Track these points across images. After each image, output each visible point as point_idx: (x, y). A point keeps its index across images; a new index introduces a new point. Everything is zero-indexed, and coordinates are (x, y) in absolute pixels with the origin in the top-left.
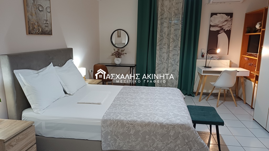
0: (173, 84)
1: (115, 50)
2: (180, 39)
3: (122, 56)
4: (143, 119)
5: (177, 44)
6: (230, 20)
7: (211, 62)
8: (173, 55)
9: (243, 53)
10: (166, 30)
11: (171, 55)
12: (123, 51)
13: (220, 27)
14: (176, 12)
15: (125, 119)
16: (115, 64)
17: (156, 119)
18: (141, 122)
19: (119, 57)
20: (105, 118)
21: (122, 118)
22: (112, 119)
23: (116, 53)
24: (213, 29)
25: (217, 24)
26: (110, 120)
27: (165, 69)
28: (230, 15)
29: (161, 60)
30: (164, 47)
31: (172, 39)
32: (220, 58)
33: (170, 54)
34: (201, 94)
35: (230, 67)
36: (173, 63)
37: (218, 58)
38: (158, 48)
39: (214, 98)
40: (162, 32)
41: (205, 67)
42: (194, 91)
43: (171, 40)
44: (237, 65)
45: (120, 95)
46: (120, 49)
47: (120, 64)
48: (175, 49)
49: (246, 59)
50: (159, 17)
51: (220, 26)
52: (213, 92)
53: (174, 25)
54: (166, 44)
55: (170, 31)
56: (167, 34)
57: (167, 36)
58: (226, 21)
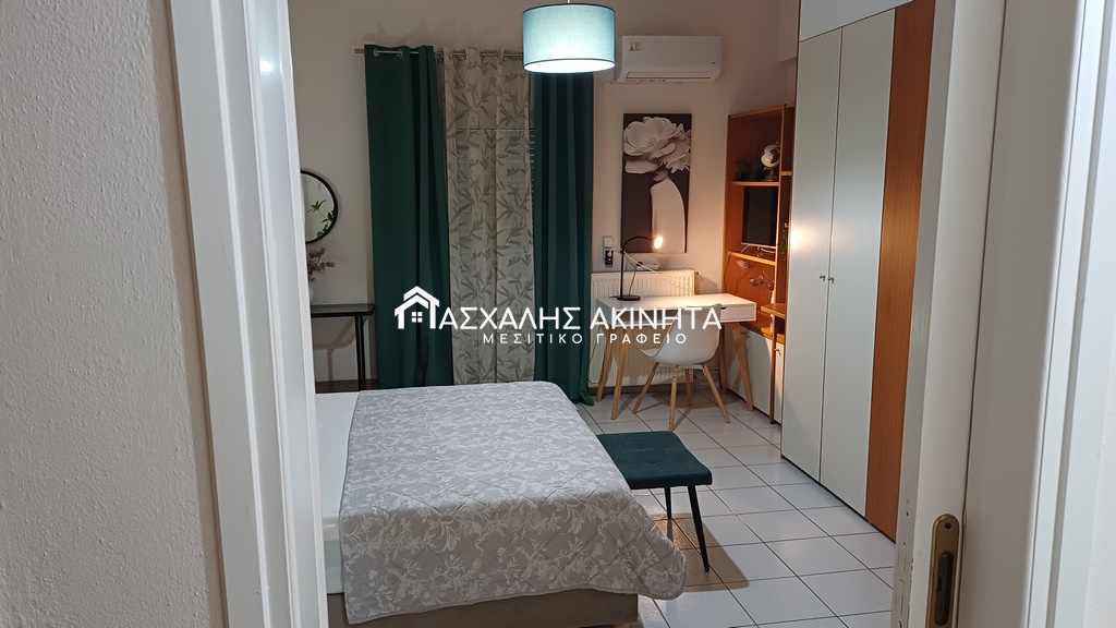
0: (517, 366)
2: (529, 205)
3: (315, 274)
4: (482, 496)
5: (519, 221)
6: (683, 136)
7: (639, 281)
8: (511, 262)
9: (731, 245)
10: (478, 173)
11: (502, 262)
12: (319, 255)
13: (656, 161)
14: (509, 107)
15: (422, 505)
17: (522, 490)
18: (476, 505)
20: (353, 513)
21: (412, 504)
22: (375, 513)
24: (633, 168)
25: (645, 151)
26: (372, 515)
28: (684, 120)
29: (466, 282)
30: (476, 233)
31: (502, 204)
32: (664, 266)
33: (499, 258)
34: (617, 392)
35: (697, 292)
36: (512, 289)
37: (657, 267)
38: (453, 238)
39: (655, 402)
40: (463, 178)
41: (621, 298)
42: (590, 385)
43: (500, 209)
44: (715, 285)
45: (364, 427)
48: (514, 239)
49: (741, 264)
50: (451, 125)
51: (656, 159)
52: (653, 382)
54: (484, 225)
55: (494, 176)
56: (482, 186)
57: (485, 194)
58: (672, 140)
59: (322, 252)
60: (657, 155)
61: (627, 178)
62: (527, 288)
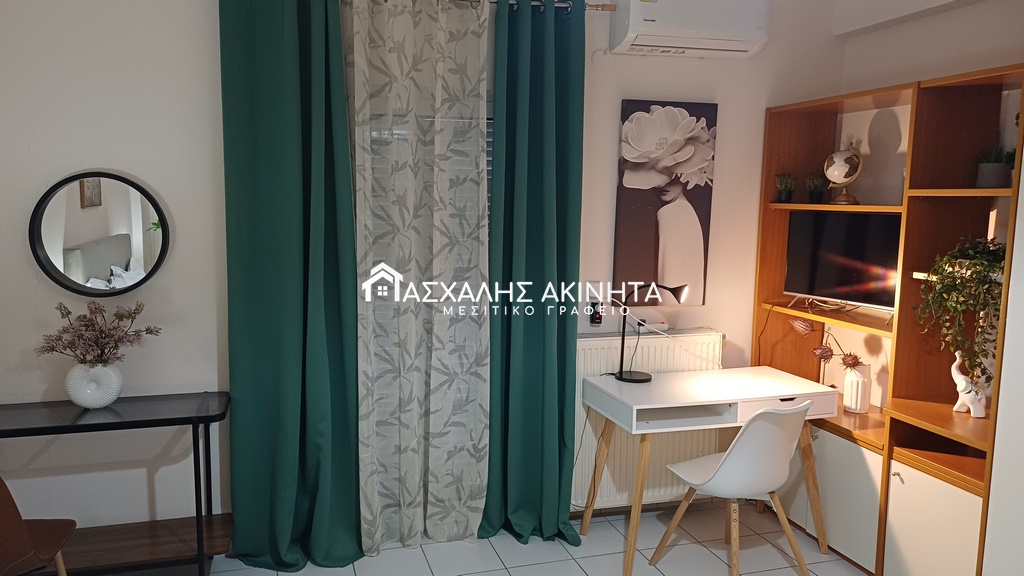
0: (458, 480)
1: (66, 313)
8: (453, 322)
9: (766, 294)
10: (407, 184)
12: (132, 316)
13: (668, 171)
25: (652, 156)
27: (415, 405)
31: (442, 233)
32: (673, 325)
33: (436, 317)
37: (666, 326)
40: (380, 192)
41: (621, 376)
42: (573, 508)
46: (110, 306)
49: (799, 326)
50: (363, 105)
51: (666, 168)
53: (449, 154)
55: (429, 188)
58: (691, 140)
59: (138, 310)
60: (668, 162)
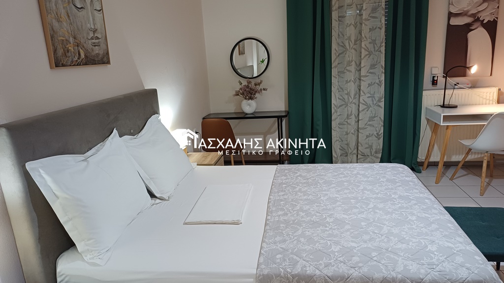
0: (371, 147)
1: (241, 84)
2: (383, 49)
3: (257, 95)
4: (365, 270)
5: (375, 60)
7: (456, 96)
8: (370, 85)
10: (350, 32)
11: (364, 85)
12: (259, 84)
15: (318, 272)
16: (243, 113)
17: (400, 268)
18: (361, 278)
19: (251, 98)
20: (266, 272)
21: (310, 270)
22: (282, 274)
23: (245, 90)
25: (465, 10)
26: (278, 275)
27: (353, 117)
29: (341, 98)
30: (348, 68)
31: (365, 49)
32: (474, 85)
33: (362, 83)
34: (441, 165)
35: (499, 102)
36: (369, 101)
37: (470, 86)
38: (334, 72)
39: (465, 173)
40: (341, 35)
41: (443, 106)
42: (419, 160)
43: (364, 53)
46: (253, 81)
47: (255, 112)
48: (372, 71)
50: (335, 4)
51: (473, 14)
52: (467, 160)
53: (369, 18)
54: (353, 63)
55: (360, 33)
56: (353, 39)
57: (355, 44)
59: (261, 83)
60: (473, 11)
61: (450, 29)
62: (379, 101)
